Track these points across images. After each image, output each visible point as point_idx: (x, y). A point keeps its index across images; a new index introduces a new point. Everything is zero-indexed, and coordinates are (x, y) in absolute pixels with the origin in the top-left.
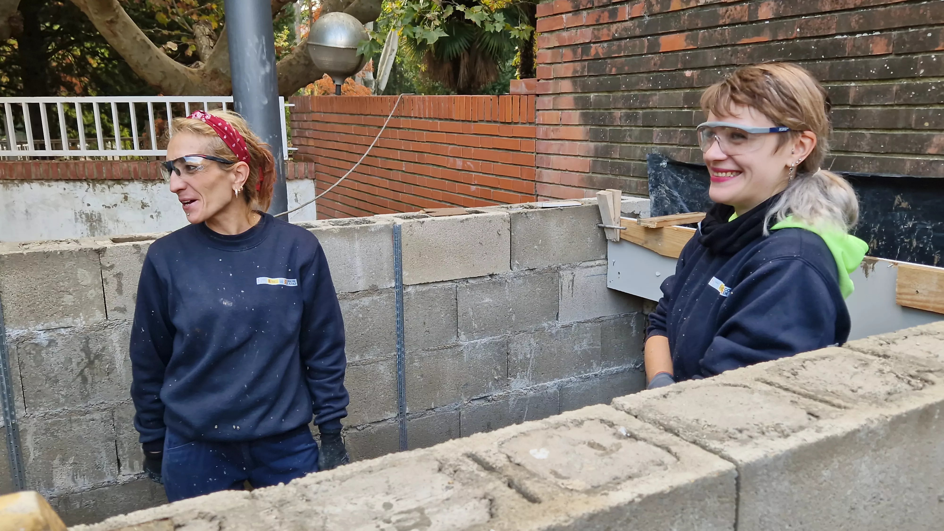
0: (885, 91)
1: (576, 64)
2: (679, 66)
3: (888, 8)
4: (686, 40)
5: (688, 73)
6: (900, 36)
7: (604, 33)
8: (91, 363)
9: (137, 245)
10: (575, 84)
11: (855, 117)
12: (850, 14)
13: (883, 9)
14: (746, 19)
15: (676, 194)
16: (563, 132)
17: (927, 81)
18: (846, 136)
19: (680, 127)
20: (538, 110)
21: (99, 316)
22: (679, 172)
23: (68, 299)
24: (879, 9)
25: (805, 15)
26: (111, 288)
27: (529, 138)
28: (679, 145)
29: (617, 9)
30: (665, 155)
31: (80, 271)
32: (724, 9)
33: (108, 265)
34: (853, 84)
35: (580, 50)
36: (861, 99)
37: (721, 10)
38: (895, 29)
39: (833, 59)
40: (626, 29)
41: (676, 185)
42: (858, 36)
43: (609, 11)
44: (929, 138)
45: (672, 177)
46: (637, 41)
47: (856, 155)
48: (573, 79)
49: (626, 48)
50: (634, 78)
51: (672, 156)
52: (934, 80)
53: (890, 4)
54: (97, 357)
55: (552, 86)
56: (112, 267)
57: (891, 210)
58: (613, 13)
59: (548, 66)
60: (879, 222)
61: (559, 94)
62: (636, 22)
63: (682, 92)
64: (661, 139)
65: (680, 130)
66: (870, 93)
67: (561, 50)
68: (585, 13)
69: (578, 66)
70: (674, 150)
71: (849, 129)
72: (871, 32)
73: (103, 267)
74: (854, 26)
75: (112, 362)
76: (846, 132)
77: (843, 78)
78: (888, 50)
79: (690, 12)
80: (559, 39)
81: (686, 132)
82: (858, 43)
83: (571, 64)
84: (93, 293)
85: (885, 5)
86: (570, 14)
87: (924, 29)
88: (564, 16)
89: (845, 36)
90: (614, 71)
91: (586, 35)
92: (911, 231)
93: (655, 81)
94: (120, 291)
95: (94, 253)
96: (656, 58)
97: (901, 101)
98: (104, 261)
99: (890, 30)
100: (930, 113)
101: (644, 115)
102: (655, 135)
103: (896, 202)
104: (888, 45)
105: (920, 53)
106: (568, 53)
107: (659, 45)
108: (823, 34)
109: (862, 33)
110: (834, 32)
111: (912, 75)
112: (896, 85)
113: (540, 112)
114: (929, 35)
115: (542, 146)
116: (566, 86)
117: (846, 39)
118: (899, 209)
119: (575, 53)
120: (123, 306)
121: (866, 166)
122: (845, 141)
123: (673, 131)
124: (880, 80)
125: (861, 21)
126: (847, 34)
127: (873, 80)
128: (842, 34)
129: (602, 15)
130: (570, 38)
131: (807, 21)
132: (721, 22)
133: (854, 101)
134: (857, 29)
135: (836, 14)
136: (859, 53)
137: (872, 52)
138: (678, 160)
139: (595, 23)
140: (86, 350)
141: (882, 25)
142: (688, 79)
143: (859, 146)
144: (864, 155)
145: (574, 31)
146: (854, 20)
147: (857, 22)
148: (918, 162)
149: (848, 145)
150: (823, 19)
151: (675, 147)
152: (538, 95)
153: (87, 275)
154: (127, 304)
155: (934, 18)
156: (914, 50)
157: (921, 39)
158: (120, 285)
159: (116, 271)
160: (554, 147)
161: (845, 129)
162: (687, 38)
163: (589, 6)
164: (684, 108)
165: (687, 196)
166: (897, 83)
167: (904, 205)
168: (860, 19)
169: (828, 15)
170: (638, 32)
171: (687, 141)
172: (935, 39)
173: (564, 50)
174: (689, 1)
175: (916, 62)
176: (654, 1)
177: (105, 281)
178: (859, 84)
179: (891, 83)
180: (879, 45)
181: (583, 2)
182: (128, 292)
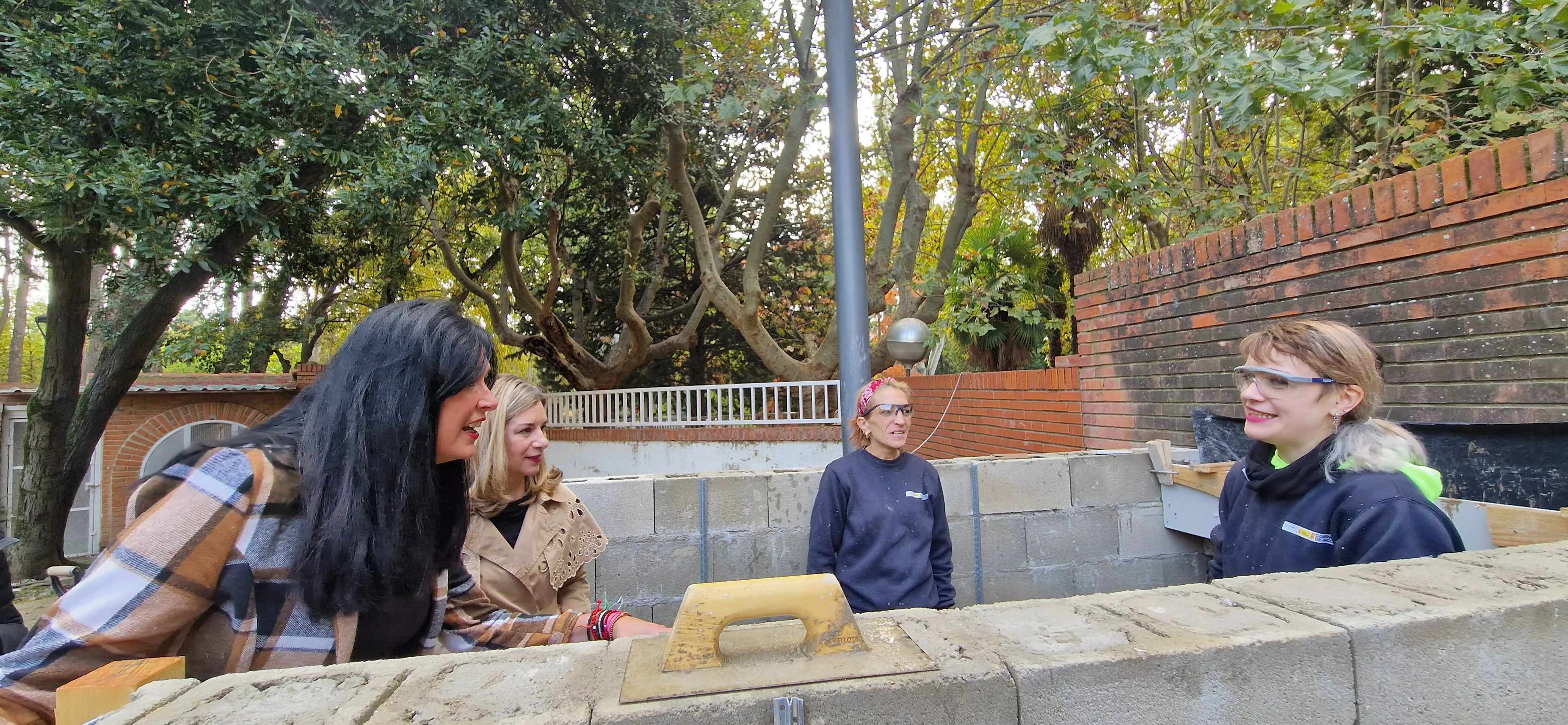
0: (1434, 349)
1: (1114, 342)
2: (1213, 338)
3: (1421, 279)
4: (1217, 318)
5: (1222, 344)
6: (1439, 302)
7: (1138, 317)
8: (757, 558)
9: (790, 474)
10: (1114, 357)
11: (1405, 373)
12: (1382, 287)
13: (1415, 281)
14: (1273, 298)
15: (1224, 445)
16: (1106, 395)
17: (1478, 338)
18: (1400, 390)
19: (1220, 388)
20: (1082, 379)
21: (764, 524)
22: (1224, 426)
23: (746, 511)
24: (1411, 281)
25: (1335, 291)
26: (773, 505)
27: (1076, 401)
28: (1223, 403)
29: (1148, 298)
30: (1208, 412)
31: (755, 491)
32: (1251, 291)
33: (772, 488)
34: (1396, 345)
35: (1116, 331)
36: (1409, 356)
37: (1248, 293)
38: (1432, 297)
40: (1158, 313)
41: (1224, 437)
42: (1393, 304)
43: (1141, 300)
44: (1494, 388)
45: (1219, 430)
46: (1170, 321)
47: (1413, 406)
48: (1112, 353)
49: (1160, 327)
50: (1170, 350)
51: (1214, 412)
52: (1486, 337)
53: (1420, 277)
54: (761, 554)
55: (1093, 361)
56: (774, 489)
57: (1466, 456)
58: (1145, 302)
59: (1090, 345)
60: (1454, 468)
61: (1100, 366)
62: (1167, 306)
63: (1219, 359)
64: (1203, 398)
65: (1220, 390)
66: (1418, 351)
67: (1099, 332)
68: (1118, 303)
69: (1116, 343)
70: (1217, 407)
71: (1402, 383)
72: (1406, 300)
73: (769, 490)
74: (1387, 296)
75: (770, 559)
76: (1399, 386)
77: (1384, 339)
78: (1428, 314)
79: (1218, 296)
80: (1097, 323)
81: (1227, 392)
82: (1394, 311)
83: (1110, 342)
84: (762, 507)
85: (1416, 278)
86: (1105, 305)
87: (1464, 295)
88: (1100, 307)
89: (1379, 305)
90: (1150, 345)
91: (1123, 319)
92: (1495, 475)
93: (1191, 351)
94: (778, 507)
95: (764, 479)
96: (1190, 333)
97: (1454, 357)
98: (771, 485)
99: (1427, 297)
100: (1490, 366)
101: (1183, 379)
102: (1196, 395)
103: (1471, 448)
104: (1428, 310)
105: (1465, 315)
106: (1106, 334)
107: (1191, 323)
108: (1359, 304)
109: (1397, 301)
110: (1367, 302)
111: (1461, 334)
112: (1444, 344)
113: (1084, 380)
114: (1471, 299)
115: (1088, 407)
116: (1107, 359)
117: (1380, 307)
118: (1475, 454)
119: (1112, 333)
121: (1427, 416)
122: (1399, 394)
123: (1214, 391)
124: (1425, 340)
125: (1394, 292)
126: (1381, 303)
127: (1418, 340)
128: (1376, 304)
129: (1135, 304)
130: (1107, 323)
131: (1338, 296)
132: (1249, 302)
133: (1401, 358)
134: (1390, 299)
135: (1367, 288)
136: (1398, 319)
137: (1412, 316)
138: (1223, 415)
139: (1129, 310)
140: (754, 548)
141: (1418, 294)
142: (1223, 348)
143: (1416, 398)
144: (1423, 406)
145: (1110, 317)
146: (1386, 292)
147: (1390, 293)
148: (1487, 411)
149: (1402, 398)
150: (1354, 292)
151: (1217, 404)
152: (1081, 367)
154: (782, 516)
155: (1472, 285)
156: (1458, 313)
157: (1463, 303)
158: (779, 502)
159: (776, 492)
160: (1099, 407)
161: (1398, 383)
162: (1217, 316)
163: (1122, 298)
164: (1222, 372)
165: (1236, 447)
166: (1444, 341)
167: (1481, 451)
168: (1393, 290)
169: (1357, 289)
170: (1169, 314)
171: (1229, 399)
172: (1477, 303)
173: (1102, 332)
174: (1216, 287)
175: (1462, 323)
176: (1181, 290)
177: (769, 499)
178: (1404, 344)
179: (1438, 341)
180: (1417, 310)
181: (1117, 295)
182: (783, 508)
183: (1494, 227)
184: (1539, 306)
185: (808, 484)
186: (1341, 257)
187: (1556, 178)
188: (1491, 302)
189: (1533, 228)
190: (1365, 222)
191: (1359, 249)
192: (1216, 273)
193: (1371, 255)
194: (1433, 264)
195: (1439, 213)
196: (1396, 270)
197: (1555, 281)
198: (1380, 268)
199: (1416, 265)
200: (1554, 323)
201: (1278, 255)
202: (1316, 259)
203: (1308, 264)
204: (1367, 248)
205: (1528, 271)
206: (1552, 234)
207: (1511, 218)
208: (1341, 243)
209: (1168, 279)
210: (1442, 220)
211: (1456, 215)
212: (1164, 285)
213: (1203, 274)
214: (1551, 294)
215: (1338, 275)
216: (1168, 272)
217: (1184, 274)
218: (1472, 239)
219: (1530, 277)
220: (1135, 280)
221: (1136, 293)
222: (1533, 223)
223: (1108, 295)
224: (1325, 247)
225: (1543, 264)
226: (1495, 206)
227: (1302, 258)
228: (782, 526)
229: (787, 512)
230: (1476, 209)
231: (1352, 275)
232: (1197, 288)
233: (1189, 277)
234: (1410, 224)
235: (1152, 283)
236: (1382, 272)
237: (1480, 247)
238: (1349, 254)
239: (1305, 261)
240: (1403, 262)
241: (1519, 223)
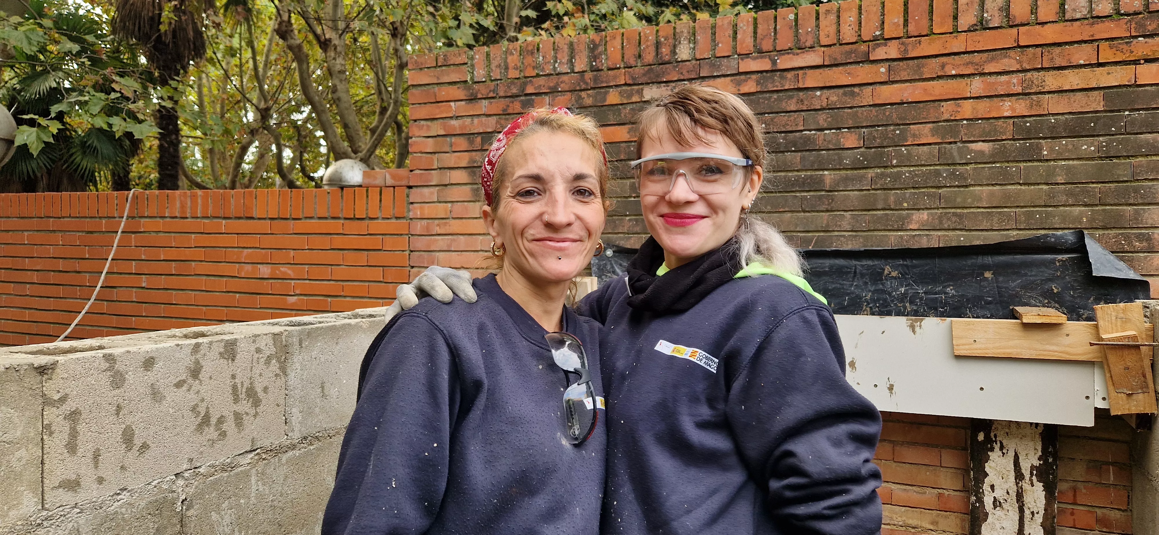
0: (861, 178)
1: (474, 153)
2: (622, 157)
3: (855, 109)
4: (628, 132)
6: (871, 133)
9: (110, 355)
10: (473, 174)
11: (833, 201)
12: (818, 114)
13: (849, 110)
16: (455, 226)
17: (899, 169)
18: (826, 217)
19: (627, 216)
20: (412, 203)
21: (29, 504)
24: (846, 110)
25: (768, 113)
26: (57, 443)
27: (397, 235)
28: (628, 234)
29: (533, 100)
30: (611, 244)
33: (56, 397)
34: (826, 173)
35: (479, 139)
36: (838, 185)
38: (862, 127)
39: (802, 151)
42: (826, 132)
43: (522, 101)
44: (908, 216)
45: (621, 265)
47: (836, 233)
48: (469, 170)
51: (619, 243)
52: (906, 169)
53: (855, 107)
55: (435, 178)
56: (63, 400)
57: (881, 280)
58: (527, 104)
59: (429, 155)
60: (870, 291)
61: (446, 185)
63: (628, 181)
65: (628, 218)
66: (846, 179)
67: (448, 139)
68: (485, 103)
69: (478, 155)
70: (622, 239)
71: (827, 211)
72: (840, 129)
73: (47, 402)
74: (823, 124)
76: (824, 214)
77: (816, 167)
78: (859, 144)
79: (631, 106)
80: (445, 127)
81: (636, 220)
82: (828, 138)
83: (466, 153)
85: (851, 108)
86: (463, 103)
87: (892, 128)
88: (452, 104)
89: (813, 132)
91: (487, 124)
92: (904, 295)
94: (72, 447)
95: (34, 373)
97: (878, 186)
98: (50, 388)
99: (858, 127)
100: (907, 195)
103: (886, 272)
104: (859, 140)
105: (890, 147)
106: (462, 143)
108: (791, 129)
109: (831, 129)
110: (802, 128)
111: (885, 165)
112: (871, 173)
113: (415, 205)
114: (898, 132)
115: (420, 243)
116: (460, 176)
117: (815, 134)
118: (889, 277)
119: (471, 142)
120: (74, 477)
121: (849, 242)
122: (825, 222)
123: (618, 219)
124: (852, 169)
125: (829, 119)
126: (815, 130)
127: (847, 169)
128: (810, 130)
129: (511, 105)
130: (463, 127)
131: (772, 119)
133: (830, 187)
134: (825, 125)
135: (803, 113)
136: (831, 147)
137: (844, 145)
138: (628, 246)
139: (501, 112)
141: (850, 123)
143: (840, 226)
144: (846, 233)
145: (468, 120)
146: (822, 119)
147: (825, 120)
148: (901, 237)
149: (828, 225)
150: (790, 116)
151: (622, 235)
152: (410, 187)
153: (16, 420)
154: (82, 472)
155: (899, 119)
156: (885, 144)
157: (890, 135)
158: (74, 434)
159: (69, 406)
160: (441, 242)
161: (823, 211)
162: (630, 130)
163: (491, 95)
164: (631, 197)
166: (871, 171)
167: (894, 274)
168: (828, 118)
169: (793, 114)
172: (903, 136)
173: (454, 139)
174: (630, 96)
175: (888, 155)
176: (583, 94)
177: (47, 428)
178: (832, 172)
179: (864, 171)
180: (850, 140)
181: (482, 90)
182: (85, 448)
183: (923, 66)
184: (950, 143)
185: (151, 376)
186: (782, 77)
187: (976, 30)
188: (914, 136)
189: (954, 72)
190: (808, 44)
191: (800, 72)
192: (634, 78)
193: (811, 80)
194: (867, 96)
195: (878, 45)
196: (834, 97)
197: (965, 122)
198: (818, 93)
199: (853, 94)
200: (961, 158)
201: (713, 66)
202: (754, 77)
203: (746, 81)
204: (810, 72)
205: (947, 110)
206: (967, 80)
207: (937, 60)
208: (783, 63)
209: (565, 78)
210: (880, 53)
211: (892, 51)
212: (557, 84)
213: (615, 77)
214: (963, 132)
215: (775, 96)
216: (565, 69)
217: (589, 75)
218: (904, 76)
219: (946, 116)
220: (513, 74)
221: (515, 91)
222: (955, 66)
223: (469, 88)
224: (765, 65)
225: (959, 106)
226: (927, 47)
227: (740, 74)
228: (82, 497)
229: (96, 456)
230: (910, 48)
231: (791, 97)
232: (606, 93)
233: (596, 79)
234: (851, 52)
235: (541, 81)
236: (820, 98)
237: (908, 84)
238: (790, 75)
239: (743, 77)
240: (841, 91)
241: (943, 66)
